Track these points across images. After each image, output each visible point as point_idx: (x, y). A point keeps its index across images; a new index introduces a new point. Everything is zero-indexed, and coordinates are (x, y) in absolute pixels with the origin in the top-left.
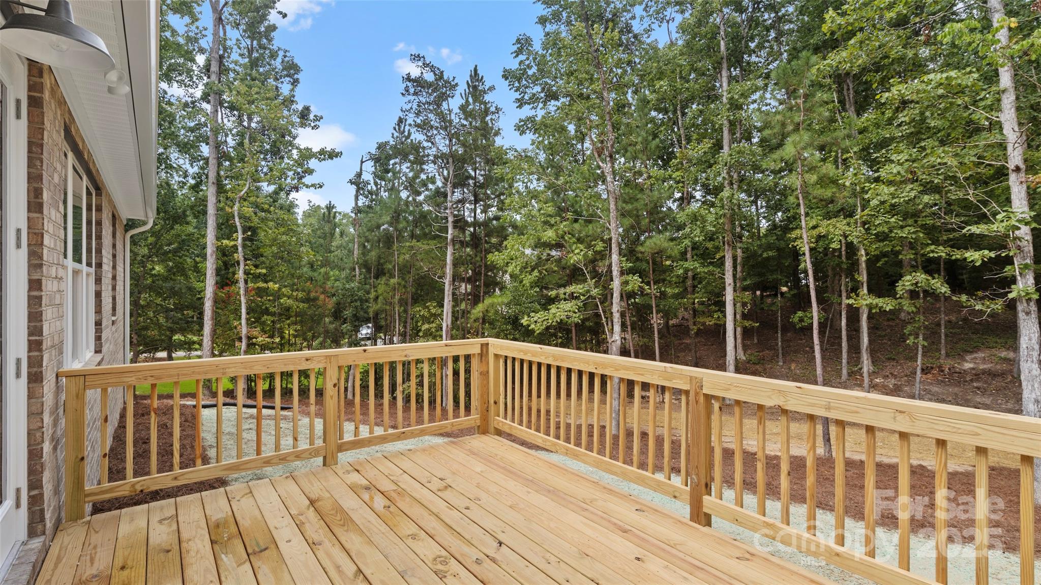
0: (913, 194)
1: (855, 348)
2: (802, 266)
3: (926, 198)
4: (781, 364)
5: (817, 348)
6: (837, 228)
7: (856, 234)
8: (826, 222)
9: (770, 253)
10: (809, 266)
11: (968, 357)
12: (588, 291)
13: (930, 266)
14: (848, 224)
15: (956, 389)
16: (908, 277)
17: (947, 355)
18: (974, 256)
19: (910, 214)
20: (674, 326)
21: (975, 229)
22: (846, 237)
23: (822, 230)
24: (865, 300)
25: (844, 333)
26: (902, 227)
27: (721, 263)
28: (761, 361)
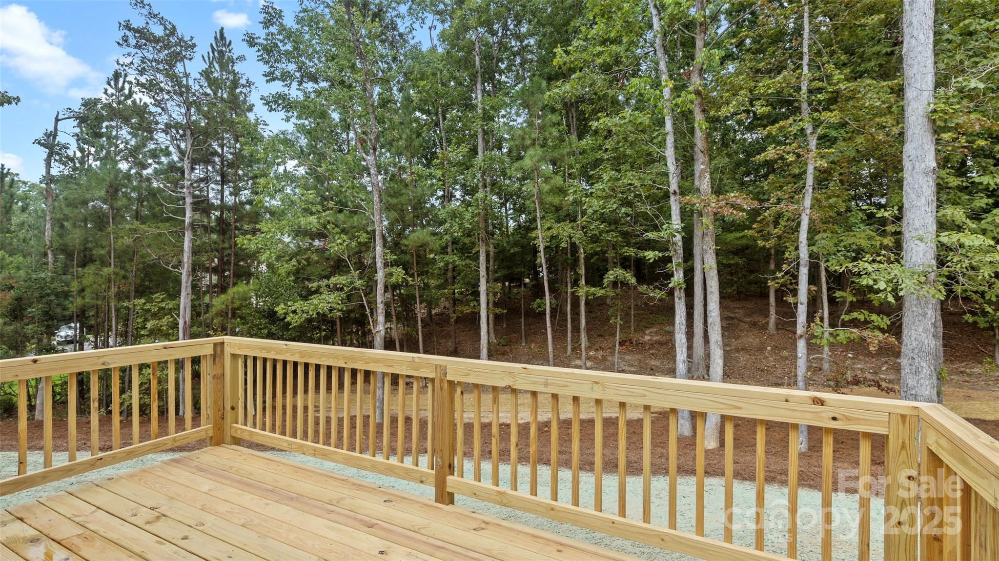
0: (615, 206)
1: (576, 329)
2: (538, 260)
3: (623, 210)
4: (524, 344)
5: (549, 330)
6: (564, 230)
7: (578, 236)
8: (557, 225)
9: (516, 249)
10: (543, 261)
11: (647, 332)
12: (352, 283)
13: (625, 262)
14: (572, 228)
15: (640, 356)
16: (611, 272)
17: (635, 331)
18: (651, 255)
19: (612, 221)
20: (436, 314)
21: (652, 235)
22: (571, 238)
23: (554, 232)
24: (583, 290)
25: (569, 316)
26: (608, 232)
27: (476, 257)
28: (509, 343)
